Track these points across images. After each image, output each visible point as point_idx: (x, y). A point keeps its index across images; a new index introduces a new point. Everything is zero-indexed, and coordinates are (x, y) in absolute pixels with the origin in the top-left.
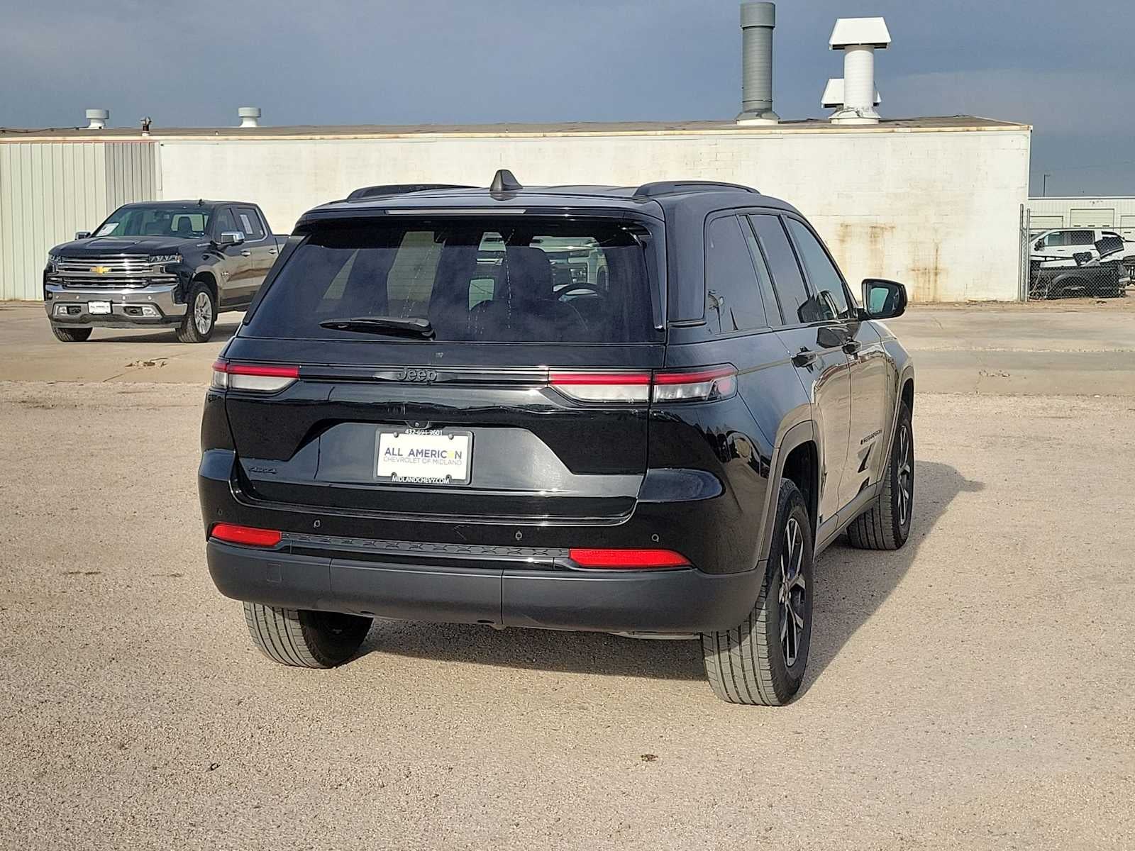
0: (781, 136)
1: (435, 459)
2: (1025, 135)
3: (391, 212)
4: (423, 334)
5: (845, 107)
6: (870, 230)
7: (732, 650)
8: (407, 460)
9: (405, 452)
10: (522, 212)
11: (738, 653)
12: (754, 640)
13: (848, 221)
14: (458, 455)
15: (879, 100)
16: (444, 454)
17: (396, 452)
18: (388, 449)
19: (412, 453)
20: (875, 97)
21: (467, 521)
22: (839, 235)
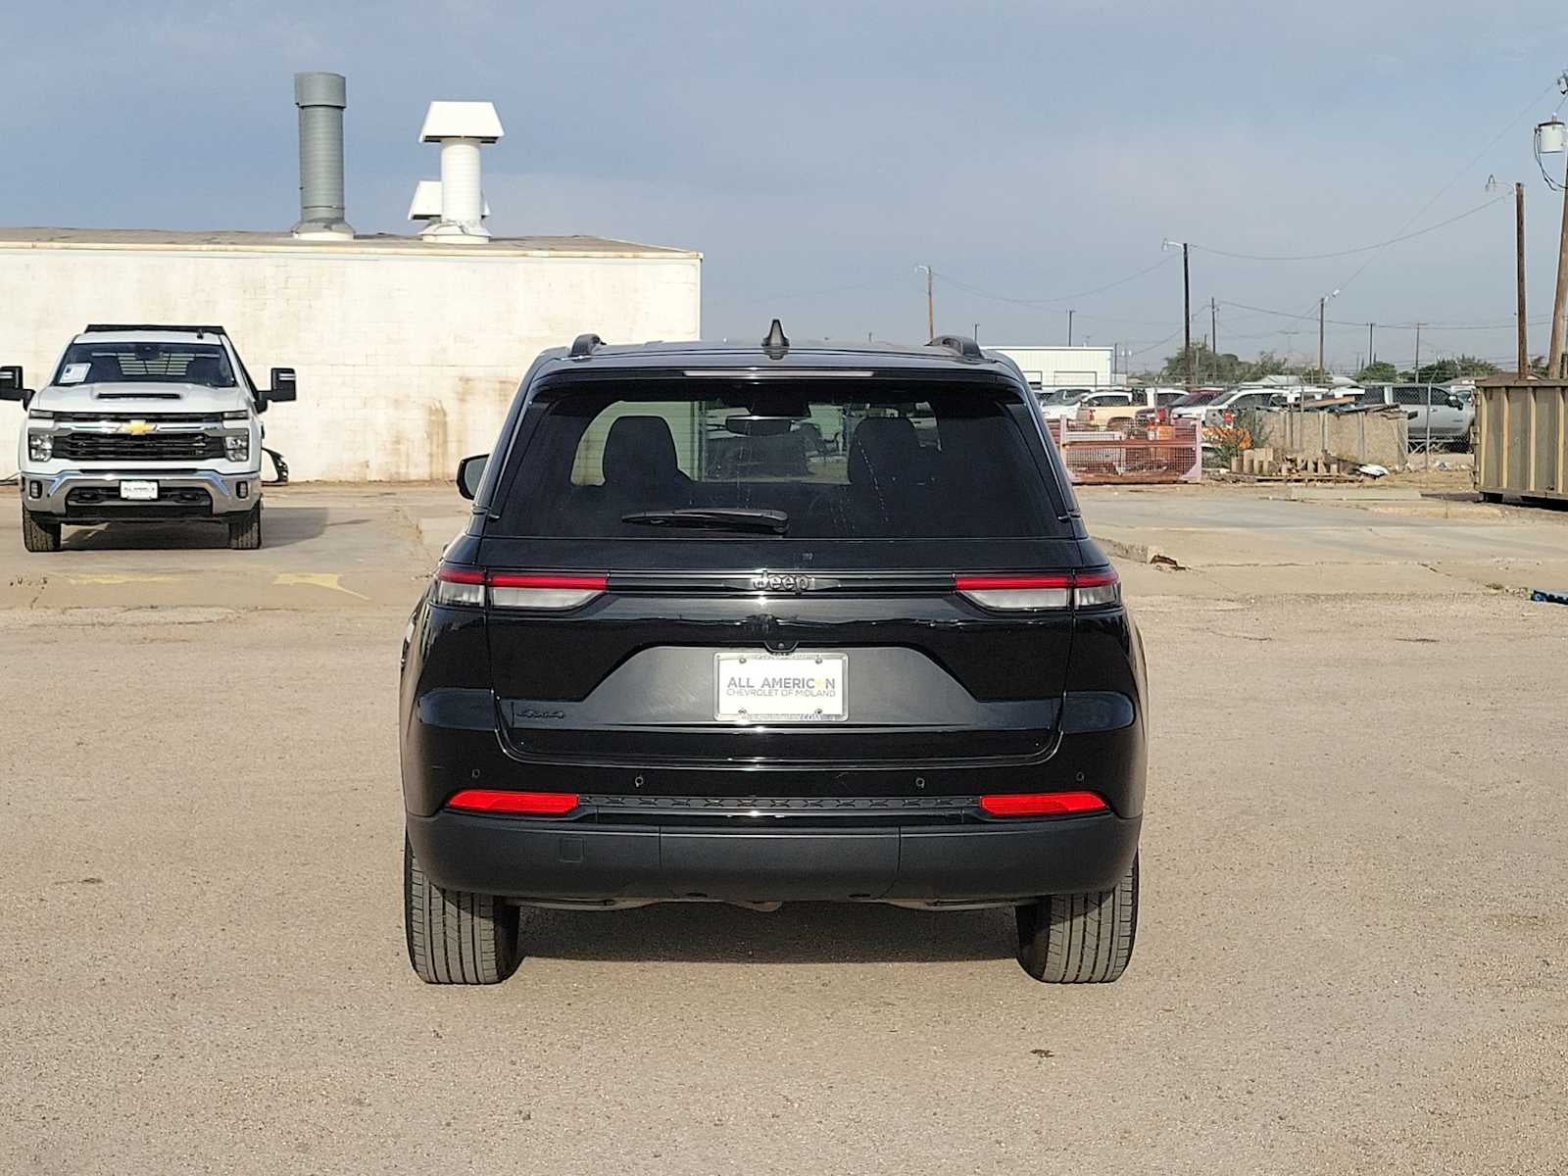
0: (375, 257)
1: (799, 690)
2: (694, 265)
3: (689, 373)
4: (775, 529)
5: (444, 219)
6: (498, 386)
7: (1089, 914)
8: (760, 692)
9: (757, 683)
10: (868, 374)
11: (1097, 918)
12: (1117, 900)
13: (470, 372)
14: (830, 683)
15: (487, 212)
16: (811, 684)
17: (744, 683)
18: (733, 679)
19: (766, 683)
20: (482, 209)
21: (853, 768)
22: (457, 393)
